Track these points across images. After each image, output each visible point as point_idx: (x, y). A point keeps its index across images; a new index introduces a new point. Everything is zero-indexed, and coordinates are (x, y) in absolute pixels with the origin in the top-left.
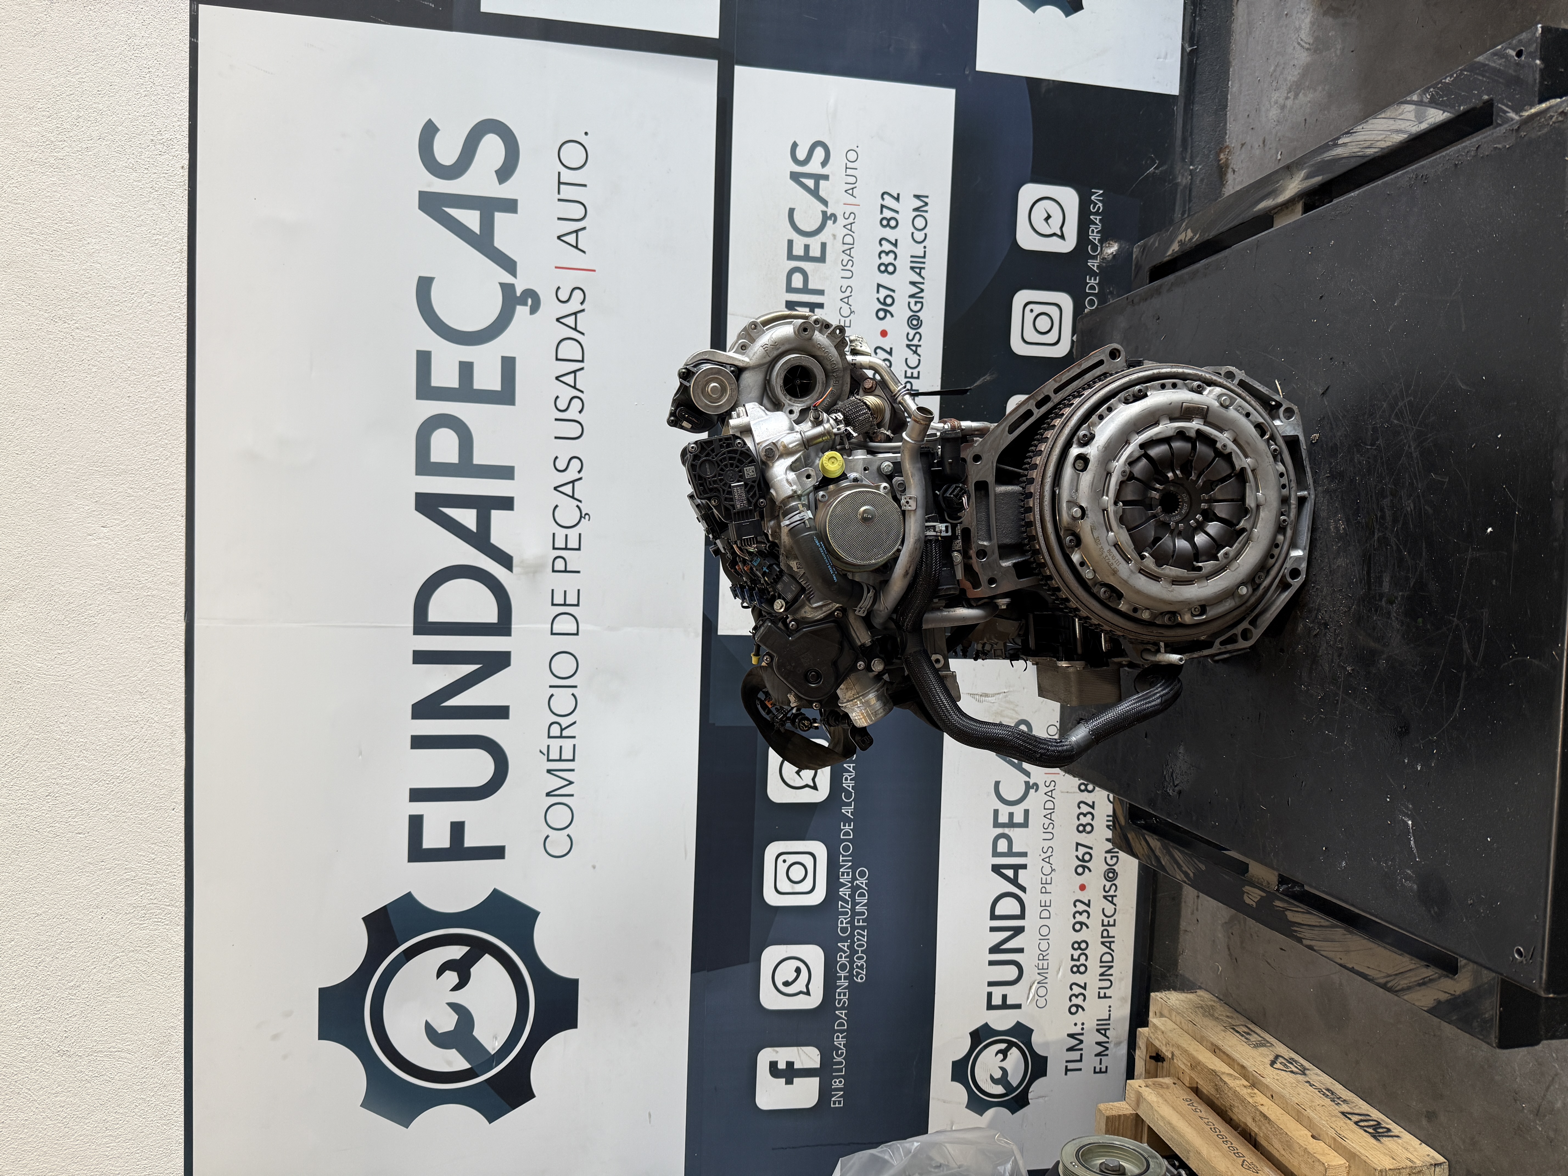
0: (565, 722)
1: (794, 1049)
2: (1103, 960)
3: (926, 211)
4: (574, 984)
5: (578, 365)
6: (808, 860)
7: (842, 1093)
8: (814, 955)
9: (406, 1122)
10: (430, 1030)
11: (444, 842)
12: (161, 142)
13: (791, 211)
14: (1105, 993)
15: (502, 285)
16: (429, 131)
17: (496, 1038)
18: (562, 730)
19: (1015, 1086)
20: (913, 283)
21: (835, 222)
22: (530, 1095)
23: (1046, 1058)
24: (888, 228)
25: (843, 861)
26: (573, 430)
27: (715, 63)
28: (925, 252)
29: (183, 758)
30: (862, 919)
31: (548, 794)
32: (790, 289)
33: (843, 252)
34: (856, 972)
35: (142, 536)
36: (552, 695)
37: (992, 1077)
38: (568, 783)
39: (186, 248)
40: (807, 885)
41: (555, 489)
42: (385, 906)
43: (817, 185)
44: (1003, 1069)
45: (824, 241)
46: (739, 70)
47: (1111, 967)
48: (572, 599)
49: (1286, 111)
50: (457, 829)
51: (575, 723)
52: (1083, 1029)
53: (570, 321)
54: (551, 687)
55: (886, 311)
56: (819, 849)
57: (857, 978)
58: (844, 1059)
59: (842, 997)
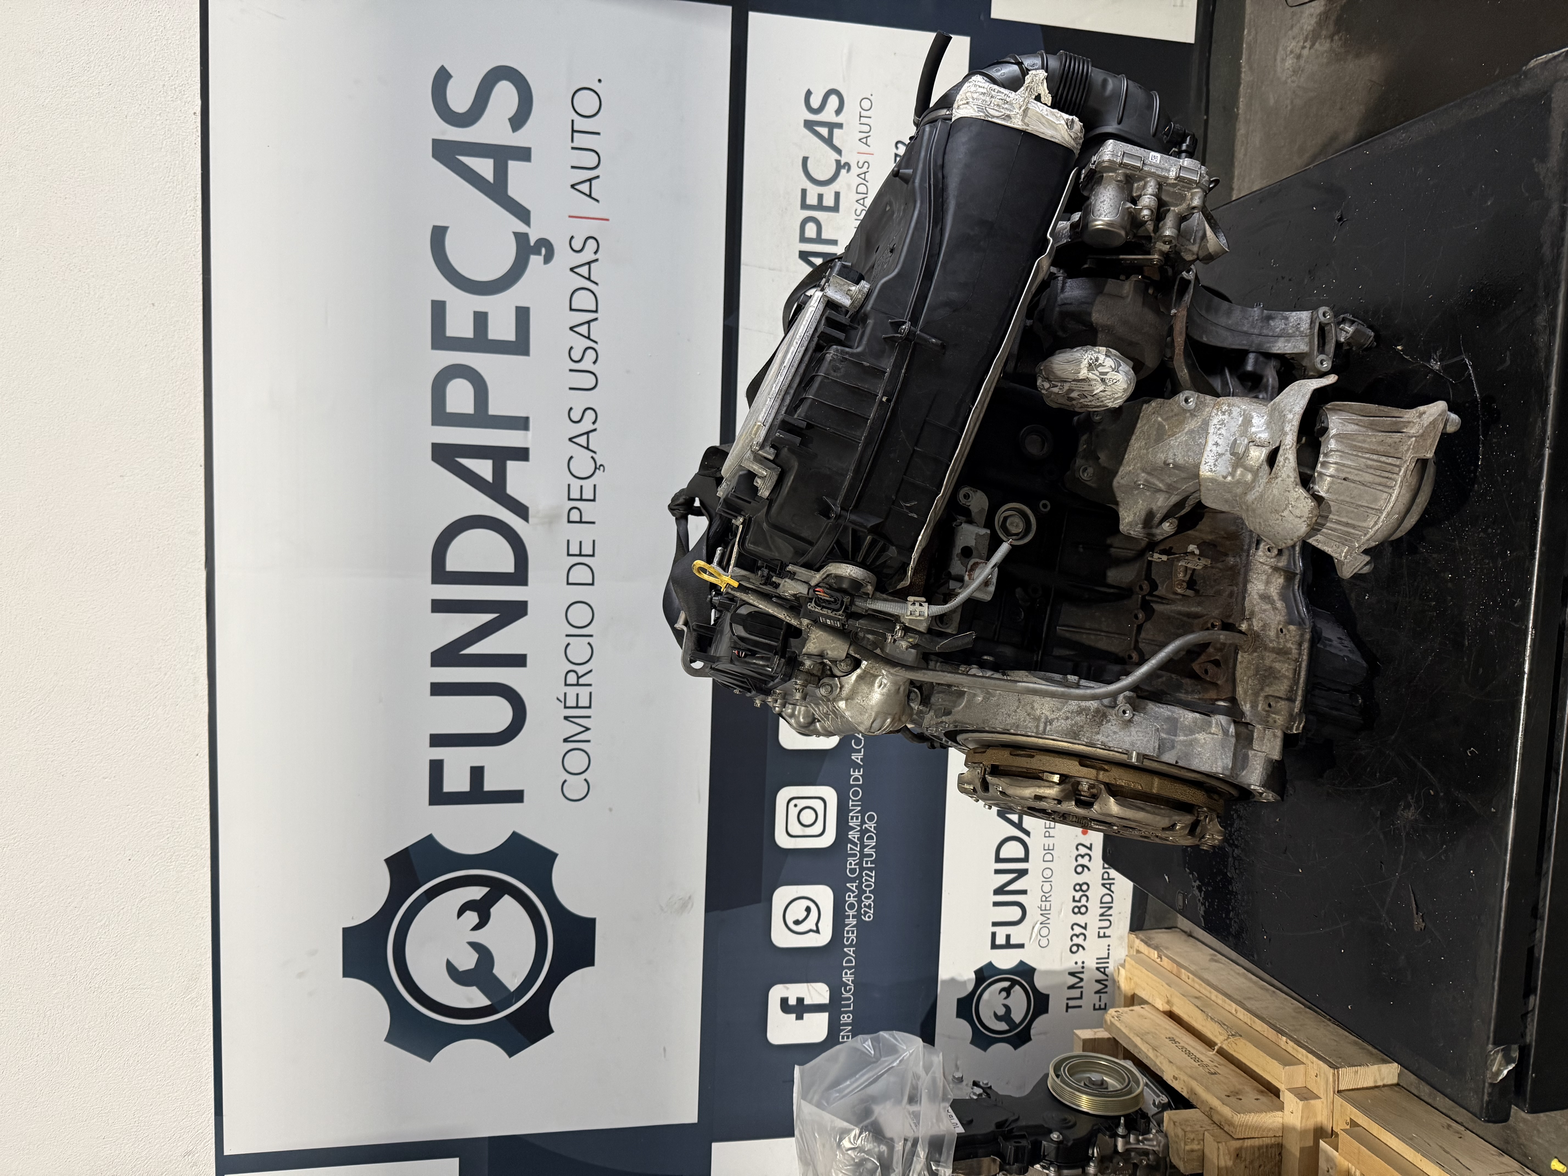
0: (581, 670)
1: (804, 986)
2: (1103, 901)
4: (590, 924)
5: (593, 315)
6: (818, 805)
7: (850, 1028)
8: (823, 895)
9: (429, 1056)
10: (451, 969)
11: (464, 785)
12: (173, 87)
13: (805, 160)
14: (1104, 933)
15: (515, 234)
16: (442, 78)
17: (516, 977)
18: (579, 678)
19: (1017, 1020)
21: (848, 171)
22: (550, 1031)
23: (1047, 996)
25: (853, 805)
26: (588, 381)
27: (729, 9)
29: (206, 704)
30: (871, 861)
31: (566, 740)
32: (803, 239)
33: (857, 201)
34: (864, 911)
35: (162, 486)
36: (568, 644)
37: (995, 1014)
38: (584, 729)
39: (199, 196)
40: (817, 829)
41: (570, 440)
42: (407, 849)
43: (831, 133)
44: (1006, 1006)
45: (837, 190)
46: (752, 15)
47: (1110, 908)
48: (587, 550)
49: (1302, 62)
50: (477, 773)
51: (591, 671)
52: (1083, 967)
53: (584, 271)
54: (567, 636)
56: (830, 794)
57: (865, 917)
58: (852, 994)
59: (850, 935)
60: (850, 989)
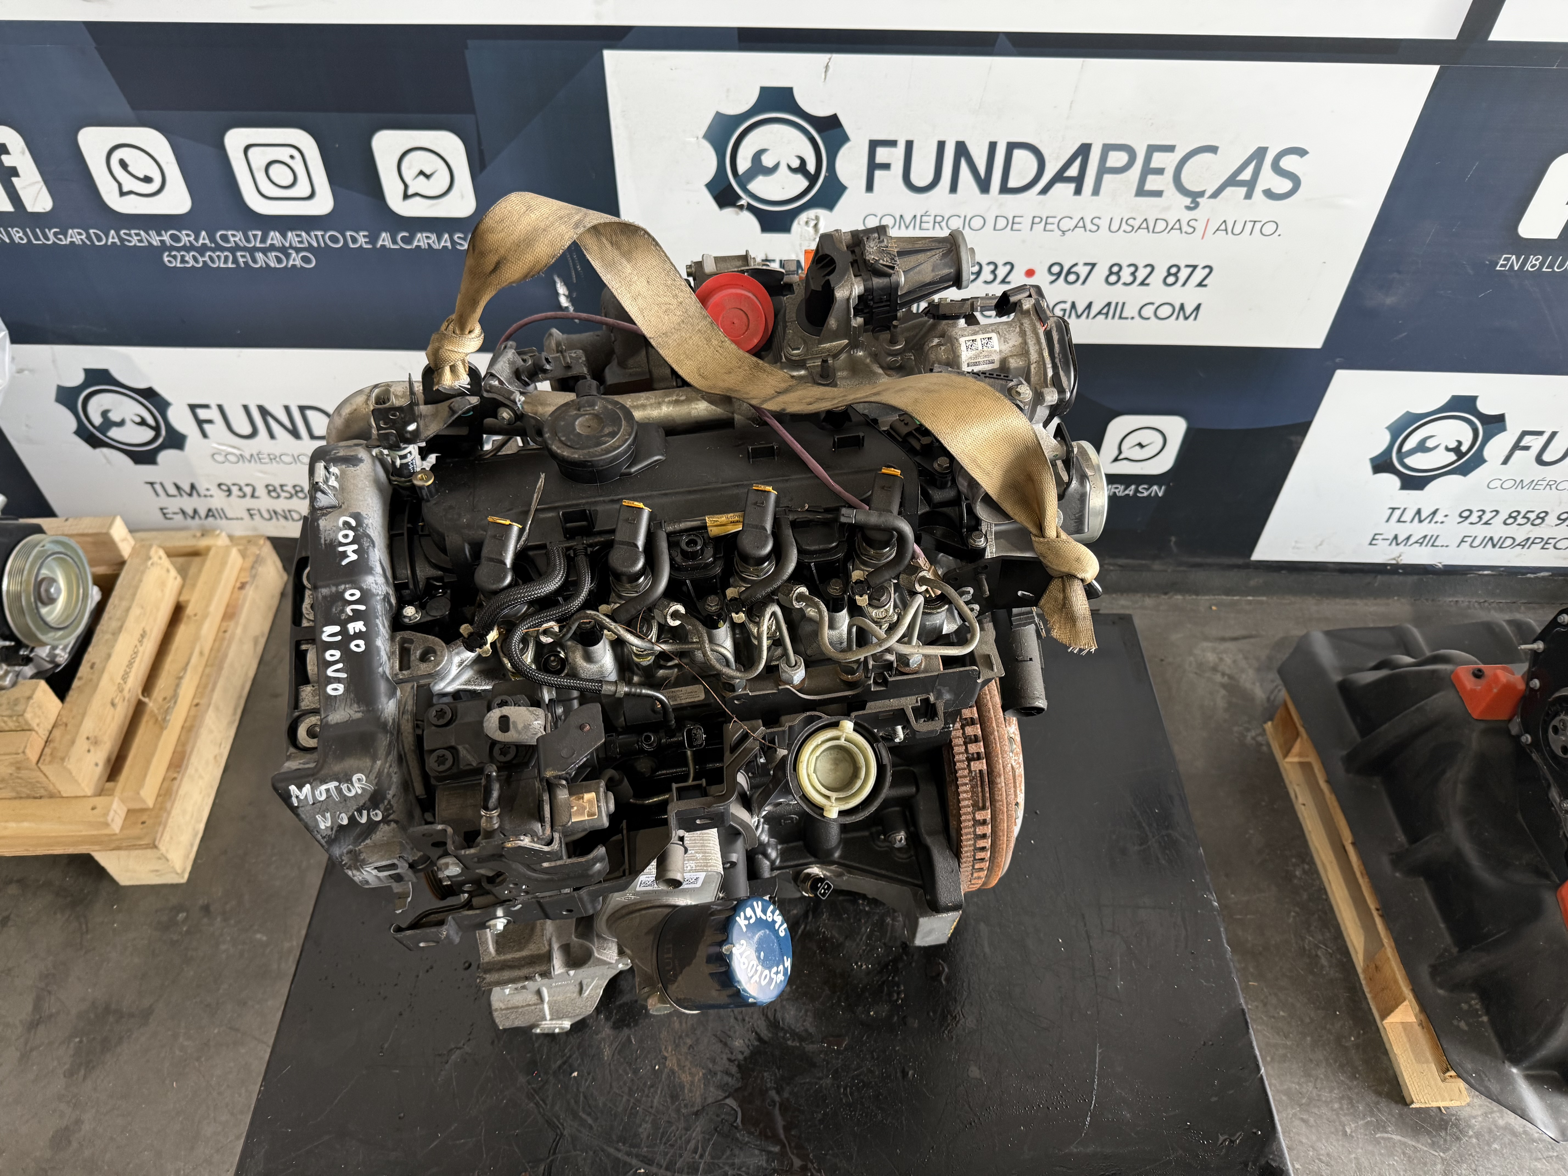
1: (38, 177)
3: (1177, 318)
6: (302, 189)
8: (177, 200)
13: (1213, 150)
14: (254, 515)
20: (1089, 306)
21: (1188, 208)
23: (154, 463)
24: (1165, 274)
25: (316, 236)
27: (1453, 36)
28: (1126, 318)
30: (248, 262)
32: (1107, 149)
33: (1146, 219)
34: (176, 255)
40: (268, 188)
43: (1241, 183)
44: (123, 422)
45: (1165, 194)
46: (1431, 72)
49: (1209, 675)
52: (205, 496)
55: (1059, 275)
56: (324, 204)
57: (168, 256)
58: (54, 242)
59: (136, 238)
60: (60, 240)
